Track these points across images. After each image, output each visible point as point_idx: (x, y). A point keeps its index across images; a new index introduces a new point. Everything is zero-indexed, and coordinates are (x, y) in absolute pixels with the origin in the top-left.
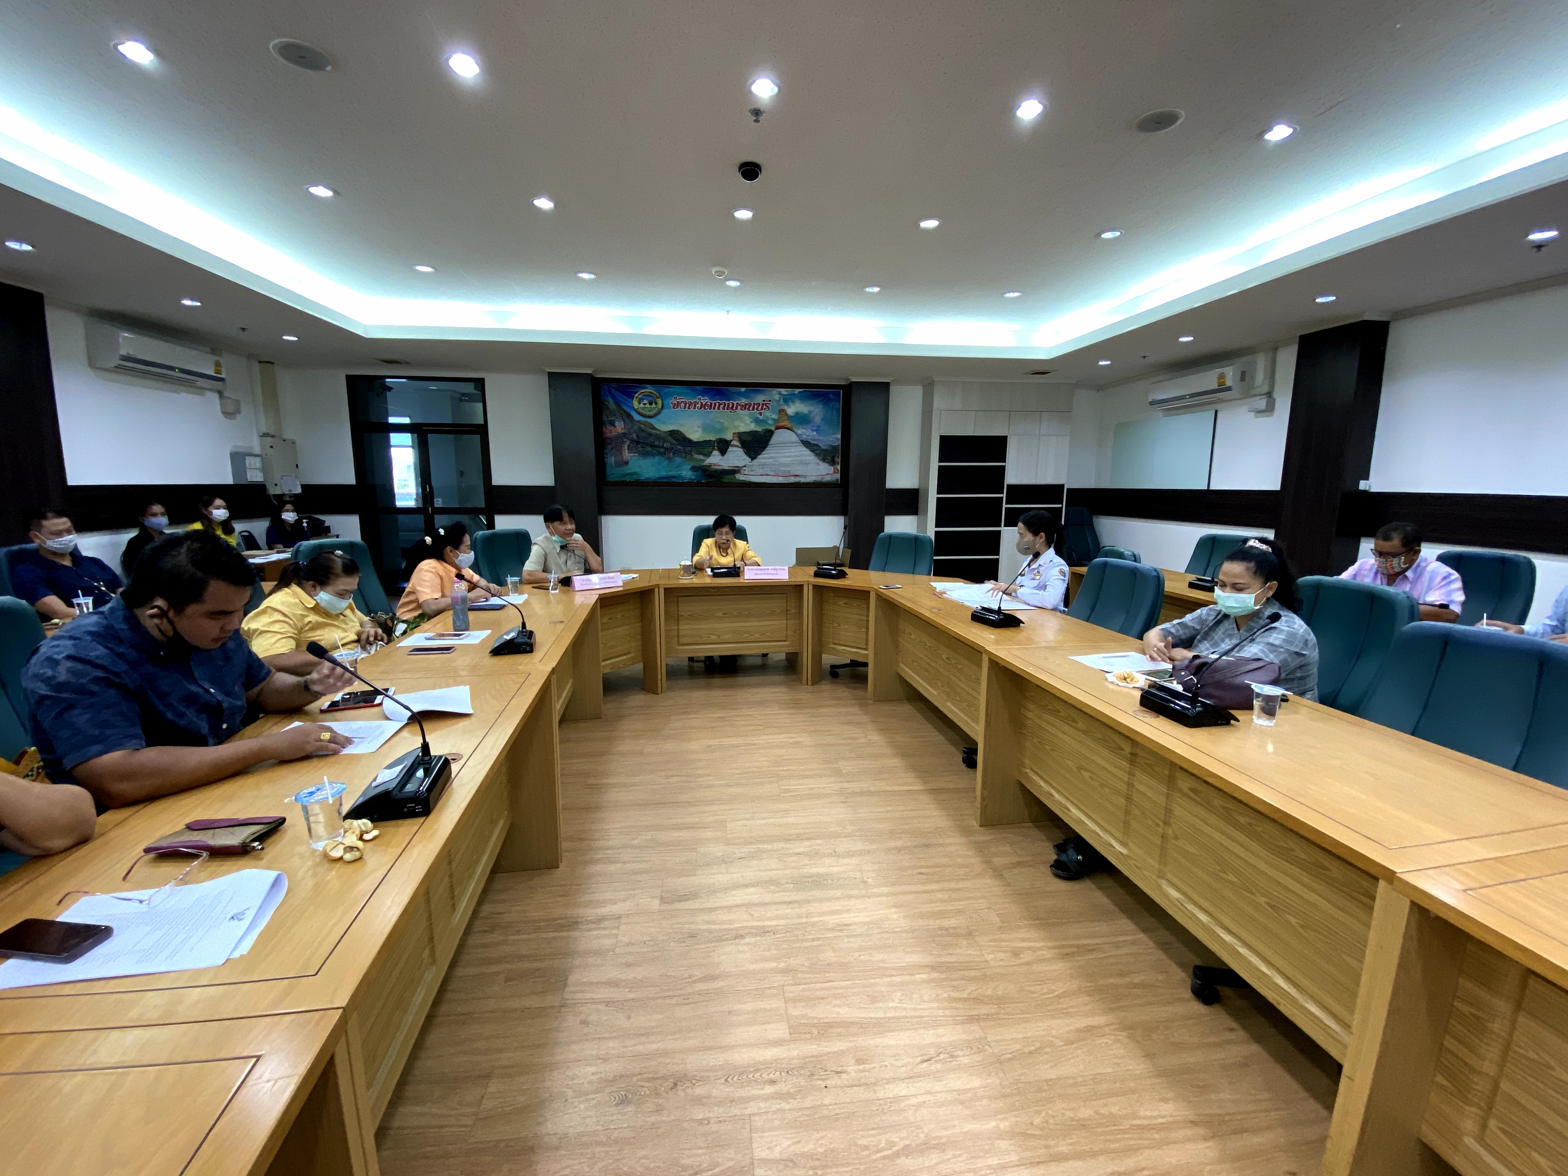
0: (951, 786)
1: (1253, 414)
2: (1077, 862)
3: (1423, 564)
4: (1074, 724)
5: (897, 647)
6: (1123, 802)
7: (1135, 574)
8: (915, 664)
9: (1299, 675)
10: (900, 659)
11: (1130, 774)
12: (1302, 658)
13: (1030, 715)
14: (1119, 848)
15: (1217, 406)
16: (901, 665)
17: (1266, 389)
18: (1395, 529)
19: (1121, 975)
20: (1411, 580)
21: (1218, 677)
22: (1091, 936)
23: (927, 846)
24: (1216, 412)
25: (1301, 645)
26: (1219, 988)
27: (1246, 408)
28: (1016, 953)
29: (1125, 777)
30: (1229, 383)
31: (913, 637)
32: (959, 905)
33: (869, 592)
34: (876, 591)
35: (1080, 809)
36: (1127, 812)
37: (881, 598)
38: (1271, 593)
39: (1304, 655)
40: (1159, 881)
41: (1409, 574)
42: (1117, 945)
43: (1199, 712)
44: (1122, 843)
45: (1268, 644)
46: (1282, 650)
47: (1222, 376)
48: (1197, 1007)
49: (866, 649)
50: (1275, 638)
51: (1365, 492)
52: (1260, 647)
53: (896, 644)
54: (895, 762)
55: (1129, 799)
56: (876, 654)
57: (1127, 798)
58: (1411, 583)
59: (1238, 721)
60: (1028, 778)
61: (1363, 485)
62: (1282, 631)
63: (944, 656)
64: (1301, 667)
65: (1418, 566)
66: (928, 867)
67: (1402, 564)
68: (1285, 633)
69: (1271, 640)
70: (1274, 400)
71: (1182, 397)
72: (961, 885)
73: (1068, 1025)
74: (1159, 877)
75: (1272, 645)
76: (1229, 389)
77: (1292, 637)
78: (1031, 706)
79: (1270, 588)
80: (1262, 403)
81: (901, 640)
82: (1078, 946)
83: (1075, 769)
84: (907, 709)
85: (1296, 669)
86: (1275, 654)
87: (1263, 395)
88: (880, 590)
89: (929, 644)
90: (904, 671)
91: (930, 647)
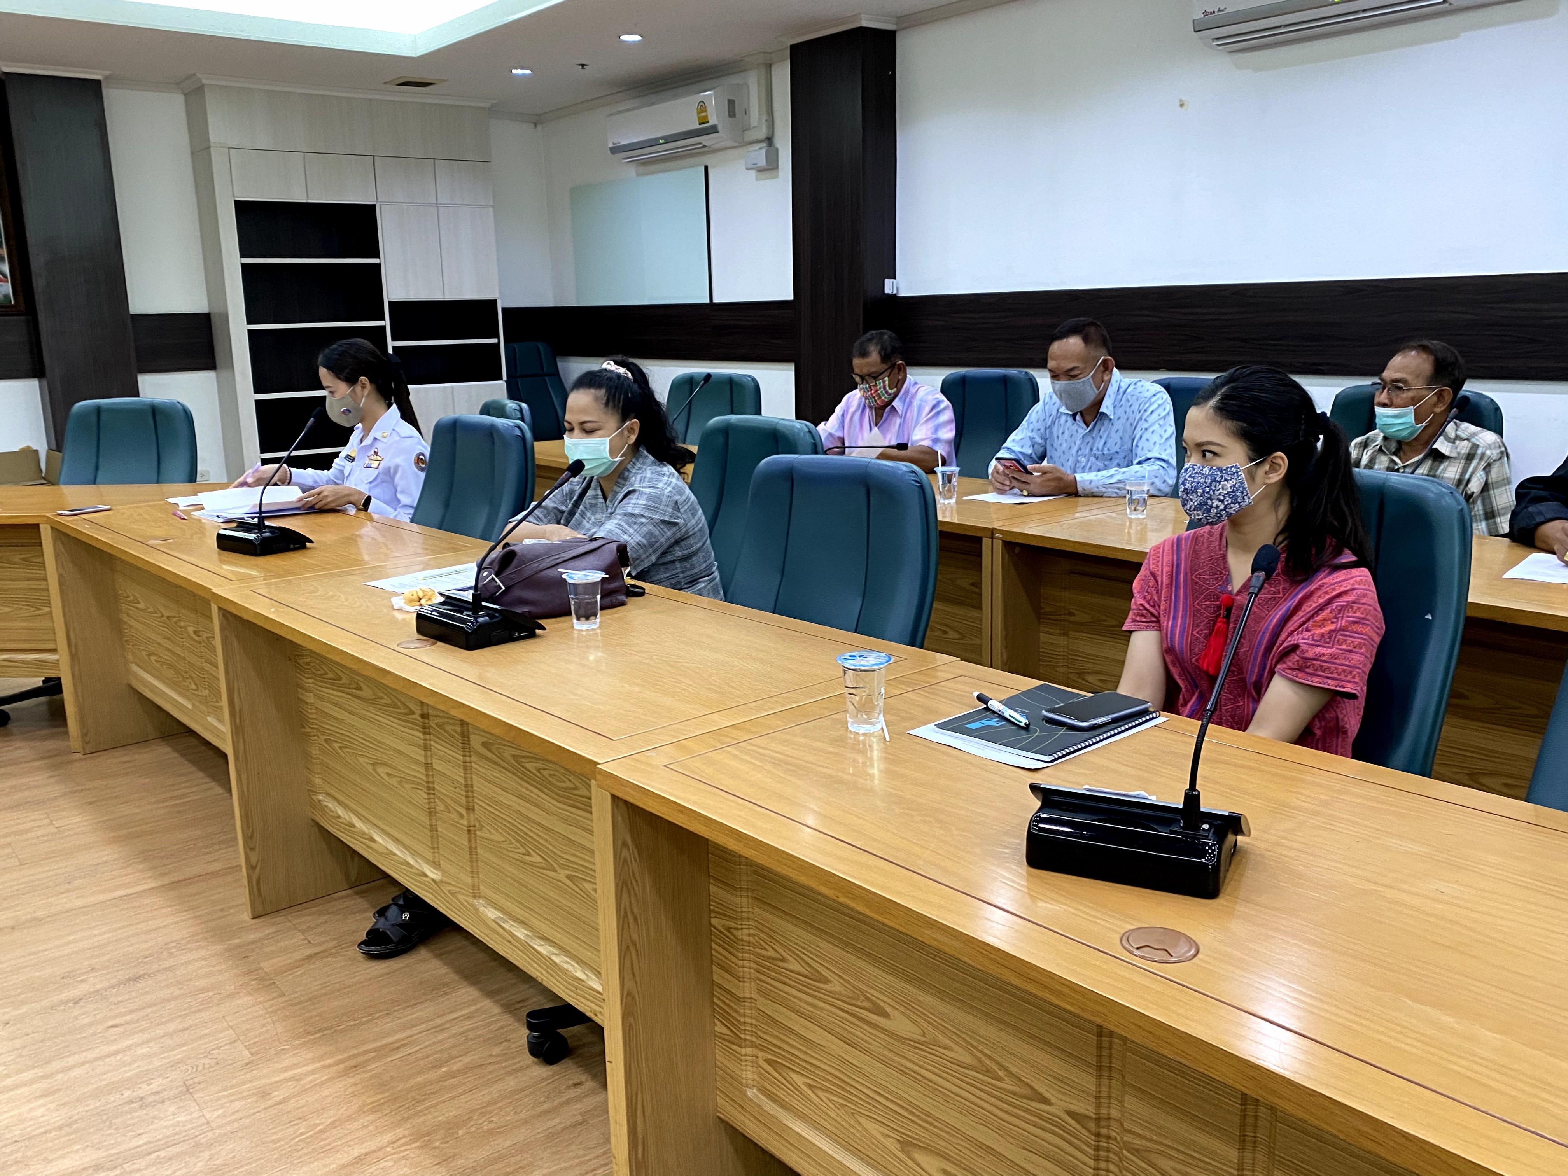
0: (216, 867)
1: (753, 173)
2: (403, 925)
4: (358, 692)
5: (121, 634)
6: (421, 797)
8: (153, 658)
9: (678, 554)
10: (130, 657)
11: (426, 748)
12: (674, 529)
13: (310, 698)
14: (433, 874)
15: (708, 160)
16: (135, 668)
17: (763, 133)
19: (435, 1067)
21: (528, 571)
22: (404, 1028)
23: (136, 979)
24: (706, 168)
25: (670, 510)
26: (558, 1030)
27: (741, 165)
28: (264, 1094)
29: (419, 755)
30: (713, 121)
31: (141, 606)
32: (177, 1054)
33: (37, 527)
34: (49, 520)
35: (389, 835)
36: (431, 813)
37: (62, 535)
38: (633, 438)
39: (676, 524)
40: (476, 902)
42: (440, 1029)
43: (481, 626)
44: (436, 865)
45: (625, 515)
46: (643, 520)
47: (702, 108)
49: (54, 651)
50: (634, 505)
51: (893, 297)
52: (616, 522)
53: (117, 628)
54: (109, 854)
55: (430, 790)
56: (73, 657)
57: (429, 788)
59: (543, 628)
60: (323, 809)
61: (889, 287)
62: (642, 493)
63: (191, 630)
64: (677, 542)
66: (132, 1012)
67: (890, 391)
68: (645, 497)
69: (630, 510)
70: (777, 150)
71: (654, 143)
72: (189, 1022)
73: (325, 1166)
74: (475, 897)
75: (632, 515)
76: (714, 130)
77: (655, 501)
78: (309, 682)
79: (631, 430)
80: (759, 154)
81: (125, 618)
82: (375, 1050)
83: (370, 768)
85: (671, 546)
86: (636, 527)
87: (762, 141)
88: (59, 519)
89: (166, 614)
90: (136, 676)
91: (168, 617)
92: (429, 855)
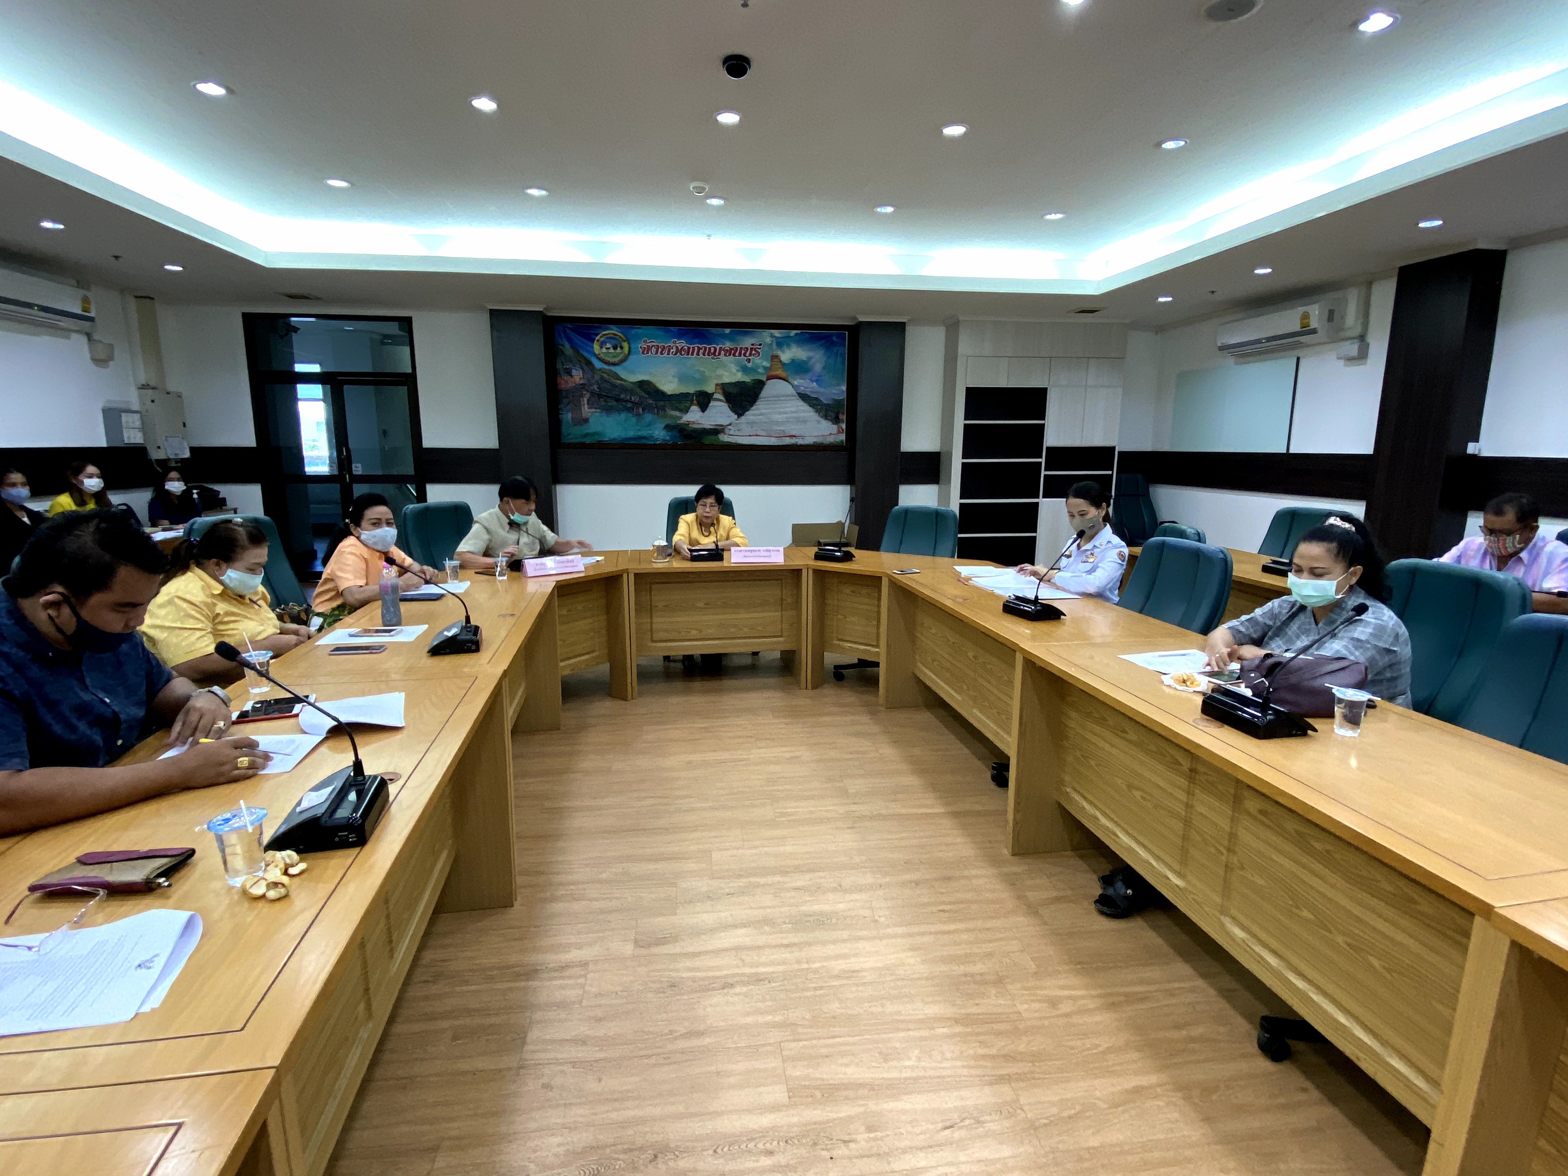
0: (978, 807)
1: (1342, 362)
2: (1126, 897)
3: (1540, 544)
4: (1124, 735)
5: (914, 643)
6: (1178, 826)
7: (1198, 555)
8: (935, 663)
9: (1388, 675)
10: (917, 657)
11: (1189, 793)
12: (1392, 656)
13: (1072, 724)
14: (1175, 880)
15: (1299, 352)
16: (919, 664)
17: (1357, 331)
18: (1510, 501)
19: (1178, 1027)
20: (1526, 562)
21: (1293, 679)
23: (949, 879)
24: (1298, 359)
25: (1391, 639)
26: (1290, 1042)
27: (1333, 356)
28: (1054, 1003)
29: (1183, 796)
30: (1314, 324)
31: (933, 631)
32: (988, 947)
33: (881, 578)
34: (887, 575)
36: (1185, 838)
37: (894, 585)
38: (1355, 580)
39: (1395, 651)
40: (1222, 918)
41: (1524, 555)
42: (1171, 994)
43: (1270, 721)
44: (1179, 874)
45: (1353, 639)
46: (1369, 646)
47: (1306, 316)
48: (1264, 1064)
49: (877, 646)
50: (1361, 632)
51: (1474, 456)
52: (1344, 643)
53: (913, 639)
54: (911, 780)
55: (1187, 823)
56: (888, 653)
57: (1186, 821)
58: (1525, 565)
59: (1315, 730)
60: (1070, 799)
61: (1472, 448)
62: (1368, 623)
63: (970, 655)
64: (1390, 666)
65: (1535, 545)
66: (950, 903)
67: (1516, 543)
68: (1373, 626)
69: (1356, 635)
70: (1368, 345)
71: (1258, 341)
72: (989, 924)
73: (1113, 1085)
74: (1222, 913)
75: (1358, 640)
76: (1314, 331)
77: (1380, 630)
78: (1073, 714)
79: (1354, 574)
80: (1353, 349)
81: (919, 635)
82: (1126, 995)
83: (1124, 787)
84: (926, 717)
85: (1385, 668)
86: (1361, 650)
87: (1354, 338)
88: (894, 575)
89: (952, 640)
90: (922, 672)
91: (953, 643)
92: (1177, 867)
